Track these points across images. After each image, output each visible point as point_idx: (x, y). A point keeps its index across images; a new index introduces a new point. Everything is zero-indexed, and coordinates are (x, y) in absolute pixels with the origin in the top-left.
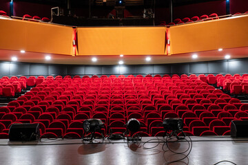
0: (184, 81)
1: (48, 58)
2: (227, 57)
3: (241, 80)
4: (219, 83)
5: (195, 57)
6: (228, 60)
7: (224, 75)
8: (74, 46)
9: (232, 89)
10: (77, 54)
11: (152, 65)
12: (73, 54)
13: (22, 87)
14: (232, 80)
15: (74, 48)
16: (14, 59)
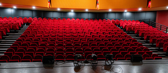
0: (104, 23)
1: (34, 8)
2: (126, 11)
3: (132, 24)
4: (121, 25)
5: (110, 10)
6: (126, 13)
7: (123, 20)
8: (49, 2)
9: (127, 29)
10: (50, 7)
11: (88, 13)
12: (48, 6)
13: (21, 24)
14: (127, 24)
15: (49, 3)
16: (15, 7)
